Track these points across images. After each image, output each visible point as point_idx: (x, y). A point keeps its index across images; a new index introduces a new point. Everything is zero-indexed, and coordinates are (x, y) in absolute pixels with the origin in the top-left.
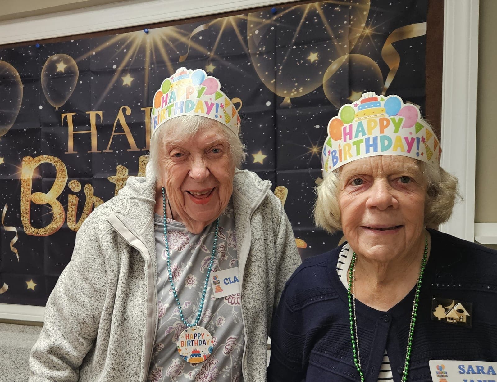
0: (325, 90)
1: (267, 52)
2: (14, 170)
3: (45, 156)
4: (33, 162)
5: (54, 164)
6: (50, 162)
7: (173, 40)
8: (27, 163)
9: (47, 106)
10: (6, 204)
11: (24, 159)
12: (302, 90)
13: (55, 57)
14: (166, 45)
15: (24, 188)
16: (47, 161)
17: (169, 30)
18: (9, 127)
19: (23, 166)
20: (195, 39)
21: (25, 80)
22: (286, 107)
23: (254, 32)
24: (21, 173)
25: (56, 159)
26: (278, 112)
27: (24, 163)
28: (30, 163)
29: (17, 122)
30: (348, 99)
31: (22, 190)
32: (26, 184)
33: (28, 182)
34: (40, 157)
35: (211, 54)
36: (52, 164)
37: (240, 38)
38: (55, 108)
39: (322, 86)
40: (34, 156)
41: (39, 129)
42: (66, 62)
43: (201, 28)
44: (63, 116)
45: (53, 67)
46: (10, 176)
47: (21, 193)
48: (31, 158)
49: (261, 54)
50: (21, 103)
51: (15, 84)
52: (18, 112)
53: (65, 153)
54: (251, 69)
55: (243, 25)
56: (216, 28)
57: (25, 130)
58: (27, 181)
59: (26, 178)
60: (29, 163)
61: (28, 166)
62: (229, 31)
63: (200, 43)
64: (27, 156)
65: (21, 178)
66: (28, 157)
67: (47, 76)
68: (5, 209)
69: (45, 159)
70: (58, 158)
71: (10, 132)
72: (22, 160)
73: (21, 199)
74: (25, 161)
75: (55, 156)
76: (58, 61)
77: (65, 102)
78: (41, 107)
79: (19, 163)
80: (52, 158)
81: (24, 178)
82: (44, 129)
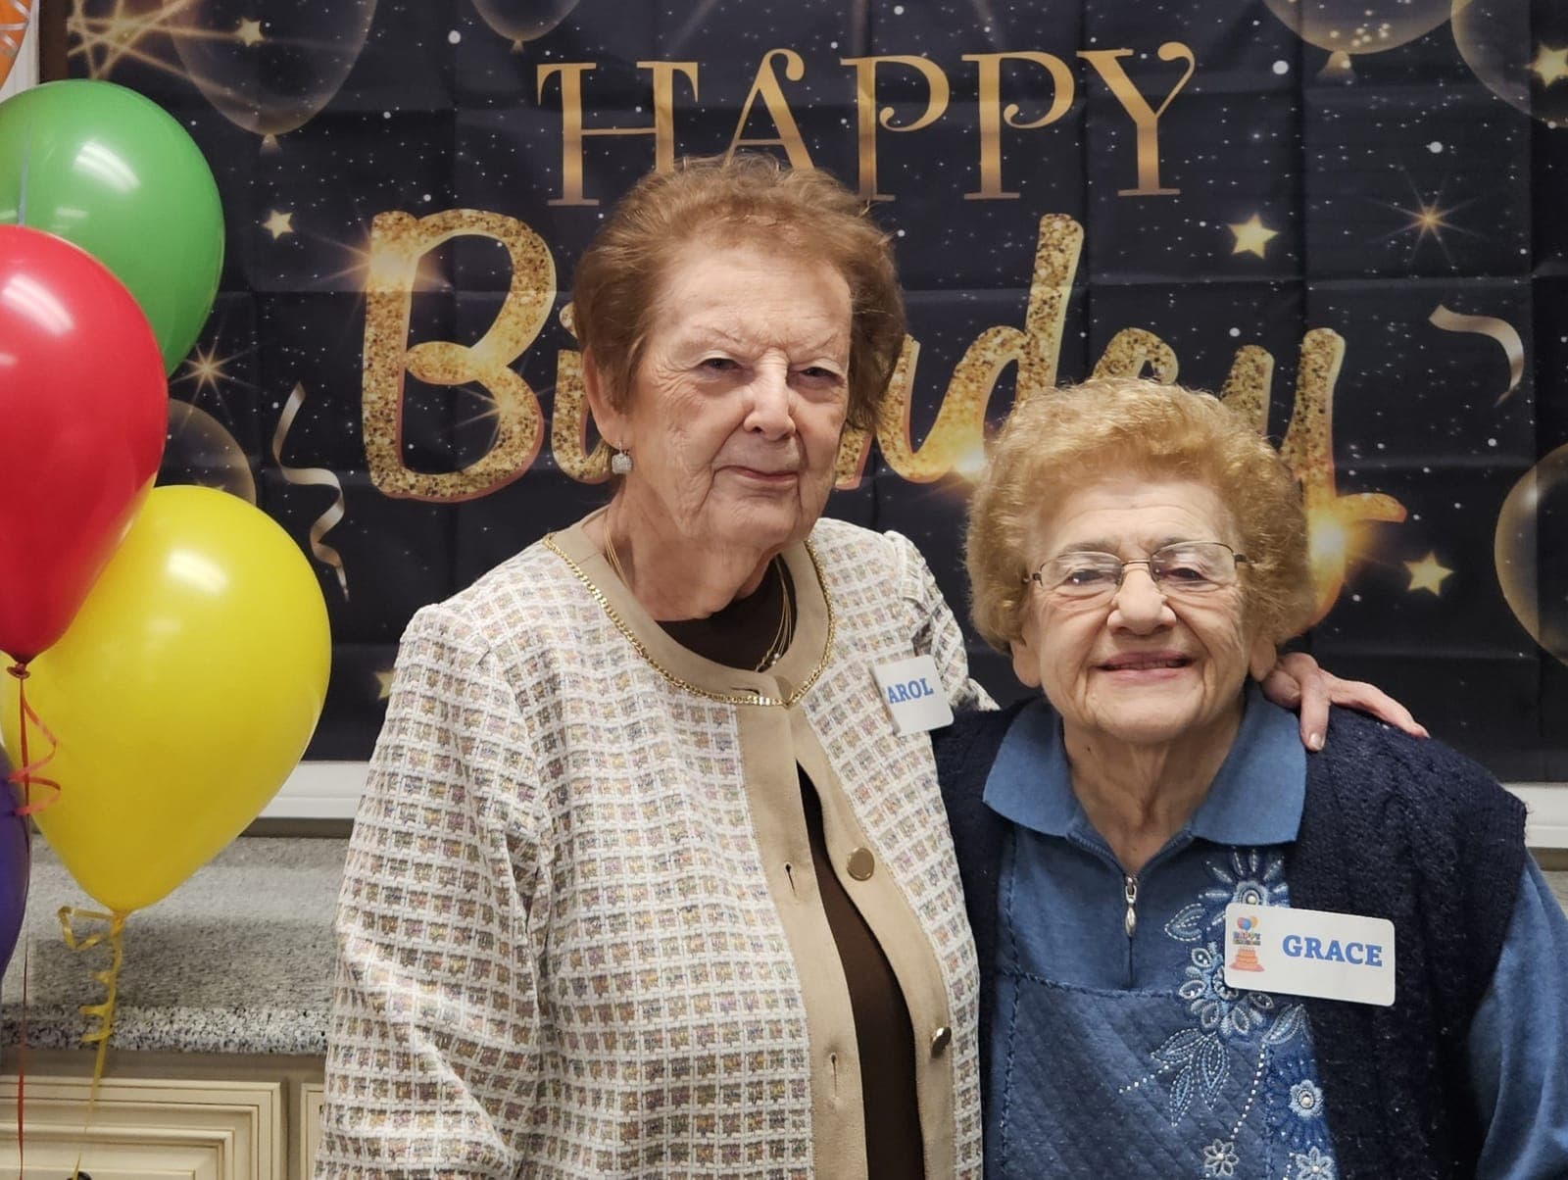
0: (1458, 34)
2: (343, 260)
3: (467, 212)
4: (414, 233)
5: (504, 239)
6: (486, 234)
8: (390, 234)
9: (477, 33)
10: (299, 385)
11: (377, 220)
12: (1387, 30)
15: (380, 325)
16: (477, 231)
18: (318, 103)
19: (374, 244)
22: (1336, 82)
24: (366, 270)
25: (512, 222)
26: (1311, 95)
27: (376, 234)
28: (404, 235)
29: (350, 85)
30: (1528, 67)
31: (370, 332)
32: (384, 312)
33: (393, 306)
34: (449, 214)
36: (496, 241)
38: (511, 43)
39: (1449, 22)
40: (419, 212)
41: (445, 117)
44: (544, 71)
46: (316, 281)
47: (367, 345)
48: (408, 219)
50: (370, 19)
52: (356, 49)
53: (552, 203)
57: (387, 115)
58: (390, 301)
59: (388, 290)
60: (397, 238)
61: (396, 245)
64: (390, 209)
65: (369, 290)
66: (396, 214)
68: (294, 403)
69: (470, 222)
70: (519, 218)
71: (322, 119)
72: (369, 226)
73: (366, 364)
74: (382, 228)
75: (507, 213)
77: (557, 23)
78: (455, 37)
79: (357, 235)
80: (494, 218)
81: (379, 290)
82: (465, 118)
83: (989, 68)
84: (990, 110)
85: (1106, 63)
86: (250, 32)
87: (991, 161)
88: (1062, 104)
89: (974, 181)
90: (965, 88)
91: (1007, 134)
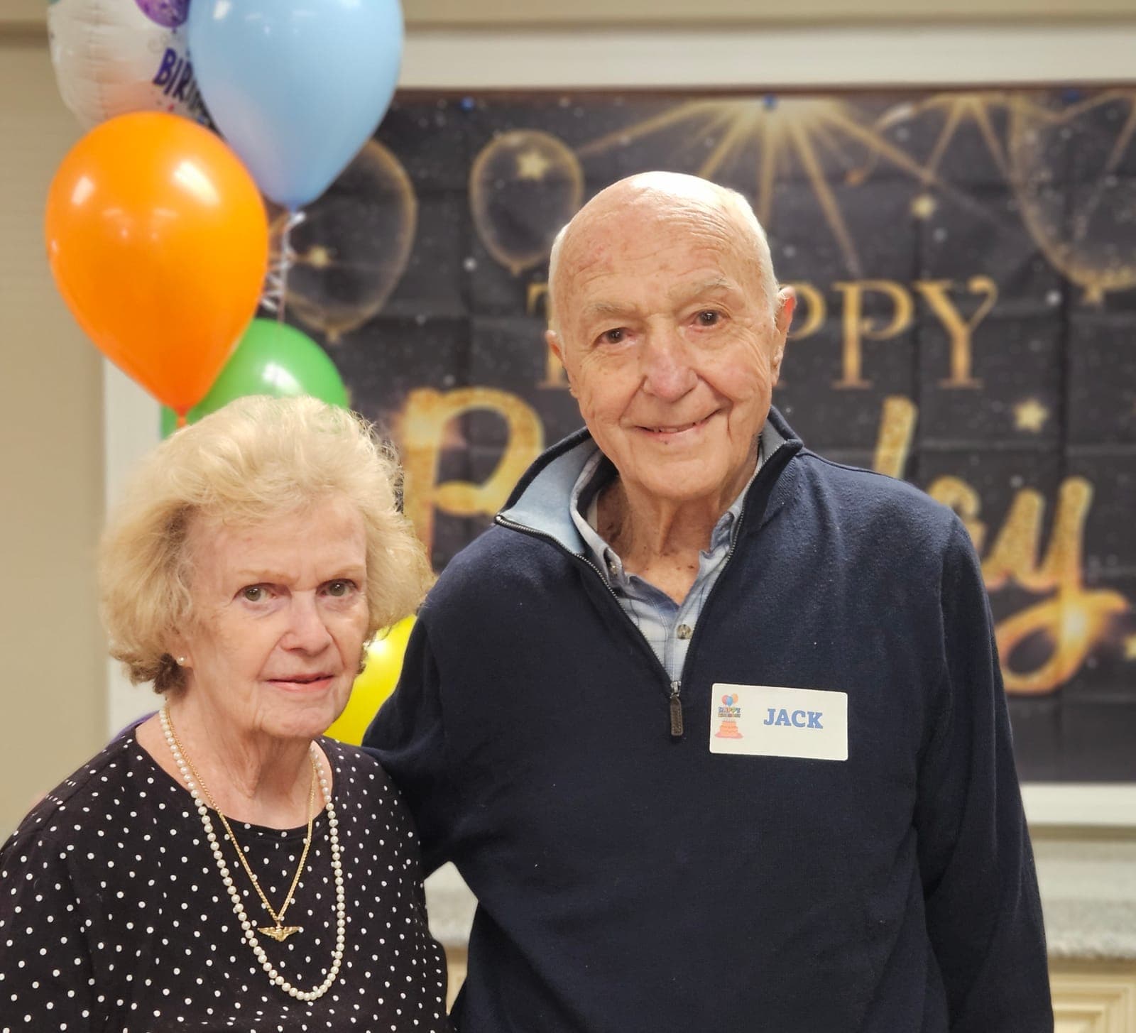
3: (478, 391)
4: (440, 405)
5: (505, 411)
6: (494, 407)
7: (837, 133)
8: (423, 406)
9: (487, 261)
11: (412, 395)
12: (1128, 273)
13: (514, 139)
14: (816, 142)
15: (415, 471)
16: (487, 404)
17: (826, 109)
18: (371, 309)
19: (410, 413)
20: (889, 134)
21: (425, 192)
22: (1091, 309)
23: (1024, 138)
24: (405, 431)
25: (511, 398)
26: (1076, 318)
27: (413, 405)
28: (433, 406)
29: (396, 295)
31: (408, 476)
32: (419, 462)
33: (426, 458)
34: (466, 391)
35: (927, 175)
36: (499, 412)
37: (993, 145)
38: (511, 269)
40: (443, 390)
41: (465, 322)
42: (547, 153)
43: (903, 112)
44: (534, 290)
45: (505, 164)
48: (435, 395)
50: (408, 250)
51: (390, 198)
52: (397, 272)
53: (540, 385)
55: (1001, 119)
56: (939, 117)
57: (422, 319)
58: (424, 454)
59: (422, 447)
60: (427, 408)
61: (427, 415)
62: (969, 130)
63: (906, 146)
64: (422, 387)
66: (426, 391)
67: (489, 183)
71: (372, 323)
72: (408, 398)
74: (415, 401)
76: (524, 149)
78: (471, 264)
79: (398, 407)
80: (500, 395)
81: (415, 446)
82: (479, 323)
83: (852, 294)
84: (853, 325)
86: (319, 257)
87: (852, 360)
88: (903, 319)
89: (839, 373)
90: (835, 308)
91: (867, 345)
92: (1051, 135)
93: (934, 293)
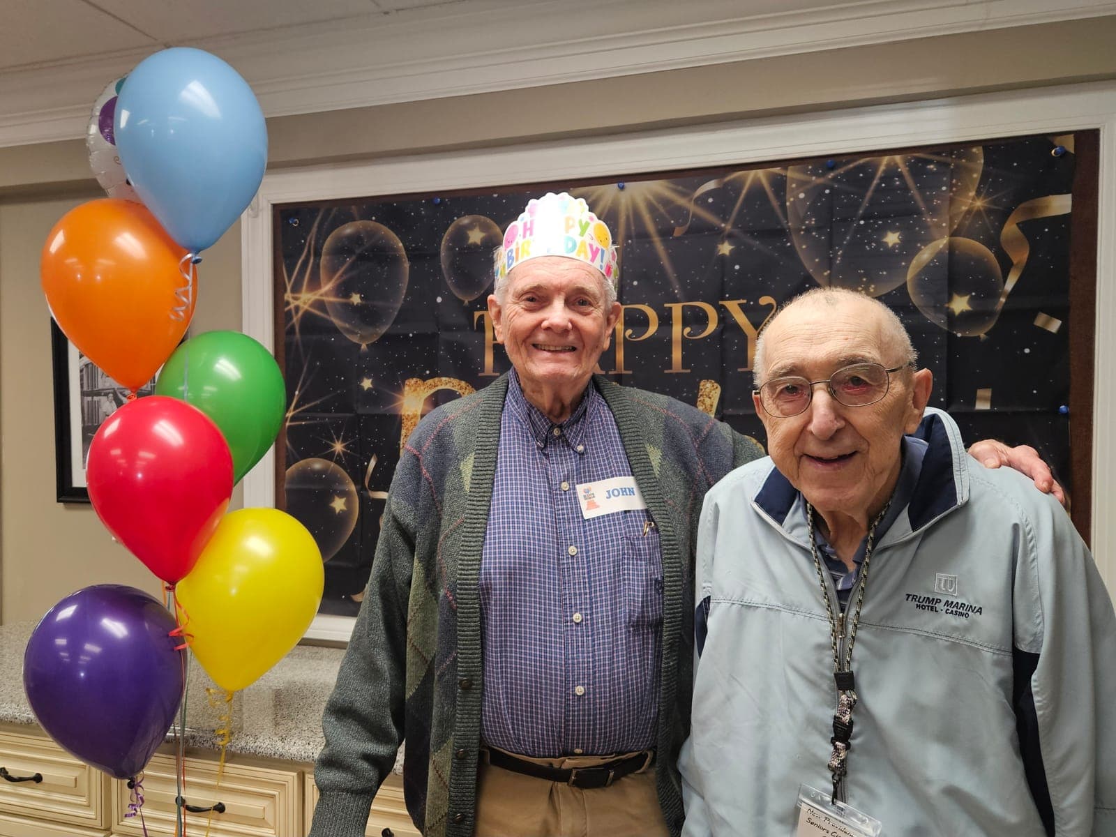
0: (910, 290)
1: (818, 228)
2: (392, 400)
3: (444, 379)
4: (422, 388)
5: (460, 391)
6: (453, 389)
7: (666, 202)
8: (413, 388)
9: (449, 298)
10: (375, 455)
11: (407, 382)
12: (873, 288)
13: (465, 220)
14: (652, 208)
15: (407, 429)
16: (448, 387)
17: (657, 186)
18: (383, 330)
19: (406, 393)
20: (702, 201)
21: (414, 256)
23: (797, 196)
24: (402, 405)
25: (463, 383)
27: (407, 388)
28: (418, 389)
29: (395, 322)
30: (947, 305)
31: (403, 432)
32: (409, 423)
33: (413, 421)
34: (436, 379)
35: (727, 227)
36: (457, 392)
37: (775, 203)
38: (463, 302)
39: (905, 284)
40: (424, 378)
41: (435, 335)
42: (484, 228)
43: (711, 185)
44: (477, 314)
45: (461, 235)
46: (382, 410)
47: (402, 437)
48: (420, 382)
49: (808, 230)
50: (404, 291)
51: (396, 260)
52: (399, 306)
53: (480, 374)
54: (791, 253)
55: (780, 185)
56: (737, 186)
57: (411, 335)
58: (412, 418)
59: (411, 414)
60: (415, 390)
61: (415, 394)
62: (757, 192)
63: (709, 207)
64: (413, 377)
65: (403, 414)
66: (415, 379)
67: (450, 249)
68: (373, 463)
69: (445, 383)
70: (467, 382)
71: (385, 337)
72: (404, 383)
73: (401, 446)
74: (409, 385)
75: (461, 379)
76: (470, 227)
77: (482, 292)
78: (439, 300)
79: (399, 389)
80: (456, 381)
81: (407, 413)
82: (444, 335)
83: (677, 310)
84: (677, 330)
85: (733, 307)
86: (356, 299)
87: (677, 355)
88: (712, 327)
89: (669, 364)
90: (666, 320)
91: (685, 342)
92: (816, 193)
93: (733, 306)
